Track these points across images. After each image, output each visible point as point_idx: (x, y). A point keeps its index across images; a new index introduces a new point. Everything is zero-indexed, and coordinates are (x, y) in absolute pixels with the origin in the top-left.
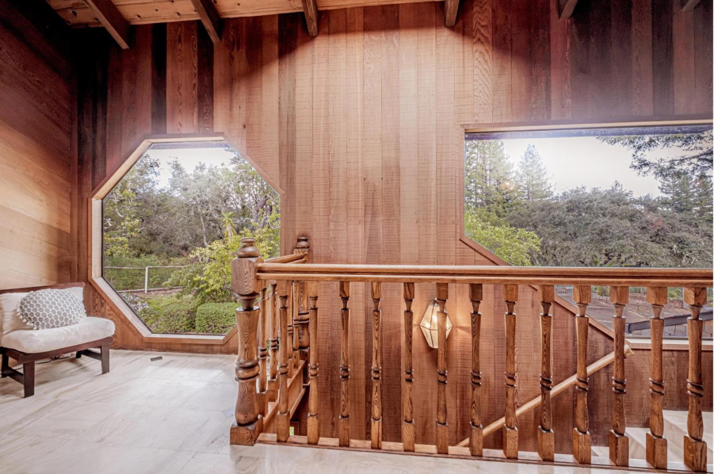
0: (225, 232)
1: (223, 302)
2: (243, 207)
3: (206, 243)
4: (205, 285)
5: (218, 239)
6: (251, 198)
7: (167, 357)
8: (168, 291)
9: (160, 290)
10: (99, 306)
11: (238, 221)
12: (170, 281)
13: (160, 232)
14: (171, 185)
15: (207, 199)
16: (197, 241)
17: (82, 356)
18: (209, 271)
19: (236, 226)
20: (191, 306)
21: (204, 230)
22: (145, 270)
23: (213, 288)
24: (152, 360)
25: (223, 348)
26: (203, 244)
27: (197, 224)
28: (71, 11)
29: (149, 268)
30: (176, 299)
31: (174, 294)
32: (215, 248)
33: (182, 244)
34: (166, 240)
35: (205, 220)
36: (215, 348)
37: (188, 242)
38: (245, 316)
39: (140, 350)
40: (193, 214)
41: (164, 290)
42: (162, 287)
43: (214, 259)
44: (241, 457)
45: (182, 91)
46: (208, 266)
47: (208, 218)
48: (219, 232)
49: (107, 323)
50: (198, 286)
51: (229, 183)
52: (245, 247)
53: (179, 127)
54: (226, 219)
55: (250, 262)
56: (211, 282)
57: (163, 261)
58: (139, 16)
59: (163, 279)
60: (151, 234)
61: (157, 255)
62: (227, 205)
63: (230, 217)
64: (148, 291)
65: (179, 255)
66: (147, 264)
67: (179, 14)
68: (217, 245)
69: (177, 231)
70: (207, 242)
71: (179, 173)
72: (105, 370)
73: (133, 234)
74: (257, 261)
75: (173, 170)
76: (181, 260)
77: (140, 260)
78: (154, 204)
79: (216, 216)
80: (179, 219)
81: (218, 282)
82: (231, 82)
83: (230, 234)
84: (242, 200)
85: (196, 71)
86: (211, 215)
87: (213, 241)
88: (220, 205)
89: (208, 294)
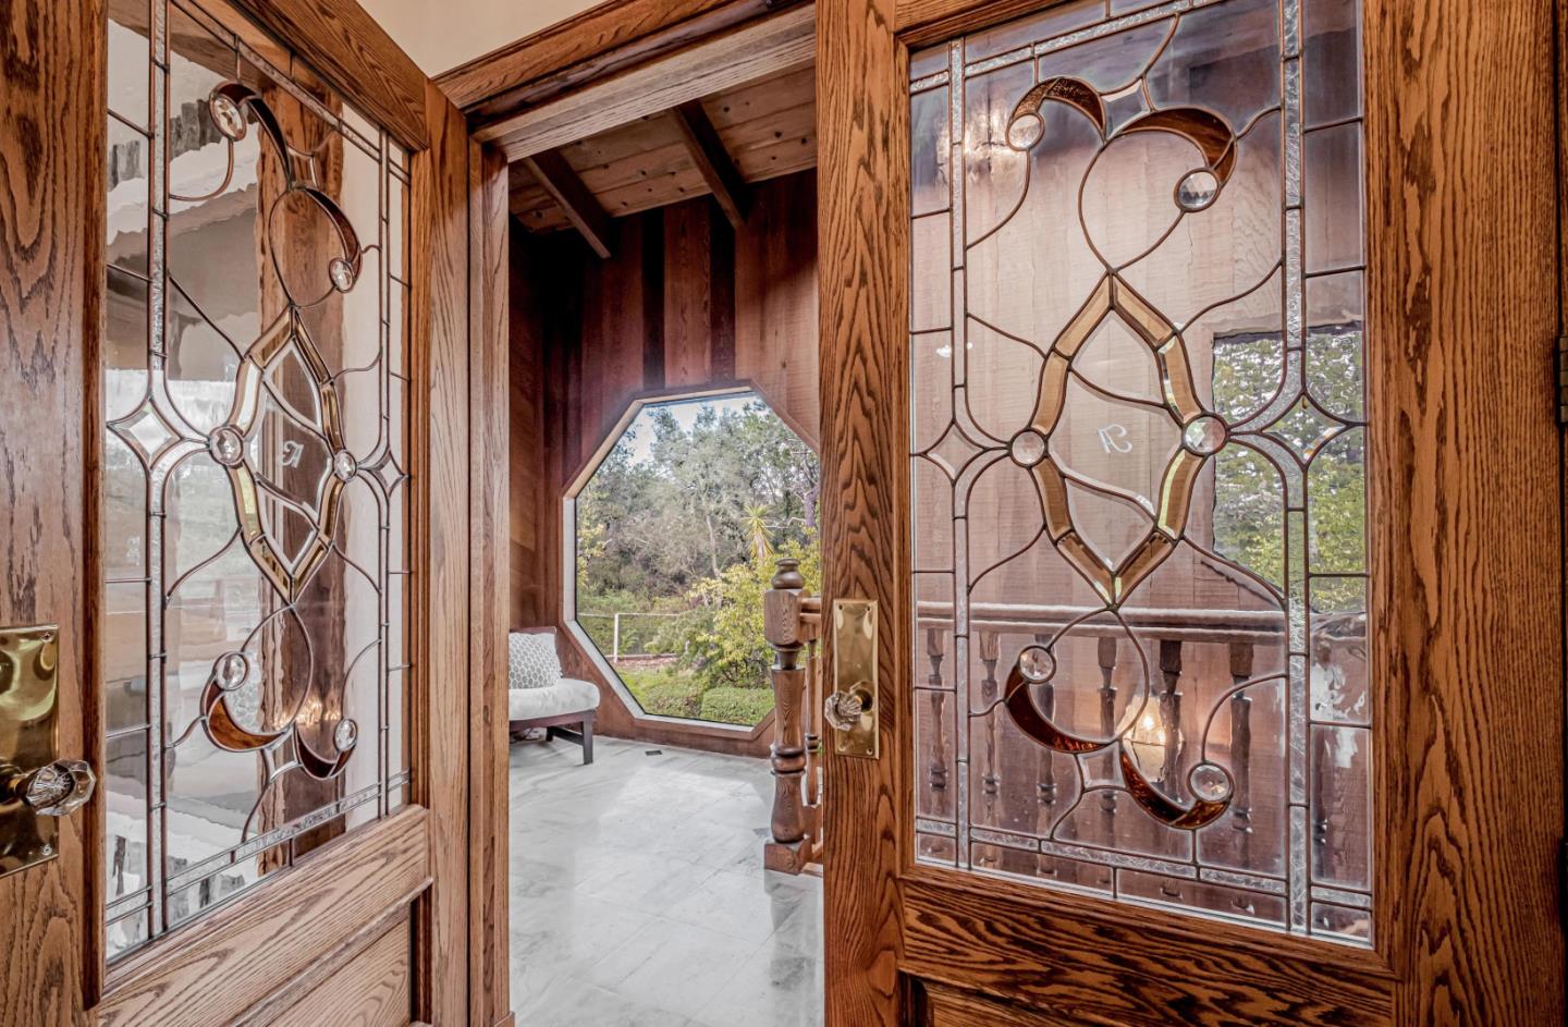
0: (751, 547)
1: (749, 686)
2: (787, 494)
3: (716, 570)
4: (717, 651)
5: (738, 562)
6: (801, 475)
7: (668, 753)
8: (653, 662)
9: (639, 659)
10: (574, 665)
11: (776, 524)
12: (655, 641)
13: (638, 549)
14: (656, 457)
15: (718, 481)
16: (701, 565)
17: (555, 738)
18: (722, 624)
19: (772, 534)
20: (692, 691)
21: (713, 542)
22: (613, 619)
23: (730, 658)
24: (648, 753)
25: (752, 746)
26: (712, 570)
27: (701, 530)
28: (534, 213)
29: (620, 617)
30: (666, 677)
31: (662, 667)
32: (735, 579)
33: (674, 570)
34: (646, 563)
35: (714, 522)
36: (740, 745)
37: (684, 568)
38: (784, 679)
39: (629, 738)
40: (692, 511)
41: (644, 659)
42: (643, 652)
43: (733, 601)
44: (779, 885)
45: (688, 315)
46: (720, 616)
47: (720, 519)
48: (739, 547)
49: (590, 688)
50: (704, 653)
51: (758, 447)
52: (782, 572)
53: (683, 375)
54: (753, 521)
55: (790, 595)
56: (727, 645)
57: (642, 603)
58: (625, 204)
59: (642, 636)
60: (622, 552)
61: (634, 591)
62: (754, 491)
63: (762, 515)
64: (619, 659)
65: (670, 592)
66: (618, 608)
67: (682, 190)
68: (738, 573)
69: (666, 544)
70: (719, 566)
71: (668, 432)
72: (588, 759)
73: (594, 551)
74: (801, 595)
75: (657, 427)
76: (673, 601)
77: (605, 601)
78: (626, 494)
79: (734, 515)
80: (668, 523)
81: (739, 646)
82: (763, 291)
83: (760, 551)
84: (785, 478)
85: (708, 280)
86: (724, 514)
87: (729, 564)
88: (741, 493)
89: (723, 670)
